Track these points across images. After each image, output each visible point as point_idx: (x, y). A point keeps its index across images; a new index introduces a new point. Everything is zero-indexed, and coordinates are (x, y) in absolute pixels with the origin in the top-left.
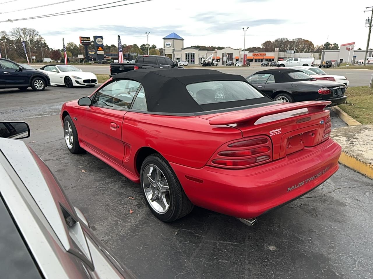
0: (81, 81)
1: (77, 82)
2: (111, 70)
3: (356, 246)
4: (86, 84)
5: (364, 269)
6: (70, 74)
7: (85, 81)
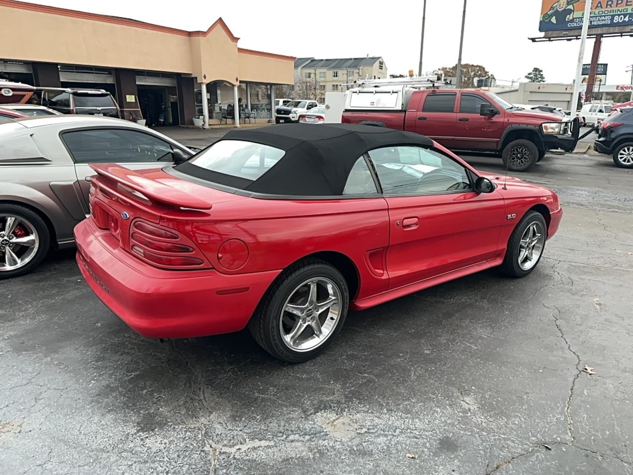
3: (41, 386)
5: (8, 374)
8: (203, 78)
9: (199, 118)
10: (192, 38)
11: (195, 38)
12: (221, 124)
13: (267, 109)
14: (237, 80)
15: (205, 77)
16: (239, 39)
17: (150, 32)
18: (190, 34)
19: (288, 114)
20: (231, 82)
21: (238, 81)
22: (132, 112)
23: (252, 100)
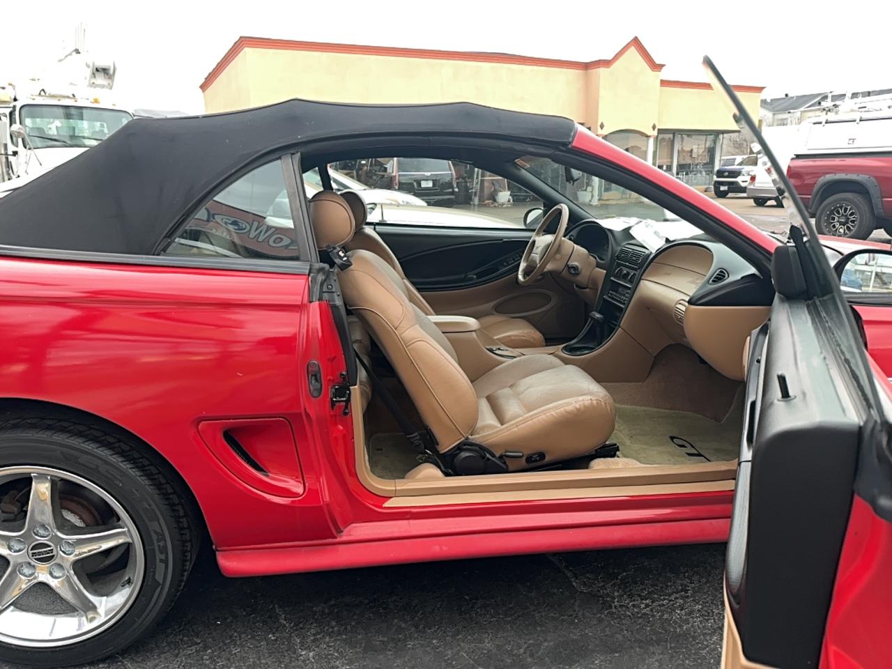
8: (599, 128)
9: (586, 190)
10: (590, 71)
11: (594, 71)
12: (622, 198)
13: (706, 172)
14: (654, 127)
15: (602, 126)
16: (664, 65)
17: (528, 69)
18: (586, 66)
19: (736, 177)
20: (645, 132)
21: (656, 130)
22: (494, 182)
23: (681, 157)
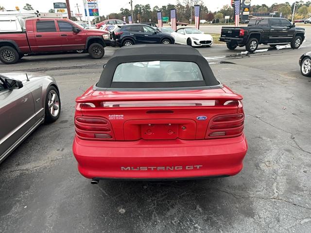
0: (198, 42)
1: (195, 43)
2: (222, 32)
4: (202, 45)
6: (191, 36)
7: (201, 42)
